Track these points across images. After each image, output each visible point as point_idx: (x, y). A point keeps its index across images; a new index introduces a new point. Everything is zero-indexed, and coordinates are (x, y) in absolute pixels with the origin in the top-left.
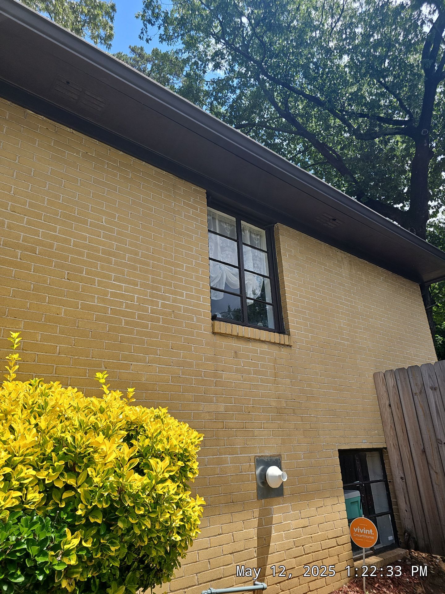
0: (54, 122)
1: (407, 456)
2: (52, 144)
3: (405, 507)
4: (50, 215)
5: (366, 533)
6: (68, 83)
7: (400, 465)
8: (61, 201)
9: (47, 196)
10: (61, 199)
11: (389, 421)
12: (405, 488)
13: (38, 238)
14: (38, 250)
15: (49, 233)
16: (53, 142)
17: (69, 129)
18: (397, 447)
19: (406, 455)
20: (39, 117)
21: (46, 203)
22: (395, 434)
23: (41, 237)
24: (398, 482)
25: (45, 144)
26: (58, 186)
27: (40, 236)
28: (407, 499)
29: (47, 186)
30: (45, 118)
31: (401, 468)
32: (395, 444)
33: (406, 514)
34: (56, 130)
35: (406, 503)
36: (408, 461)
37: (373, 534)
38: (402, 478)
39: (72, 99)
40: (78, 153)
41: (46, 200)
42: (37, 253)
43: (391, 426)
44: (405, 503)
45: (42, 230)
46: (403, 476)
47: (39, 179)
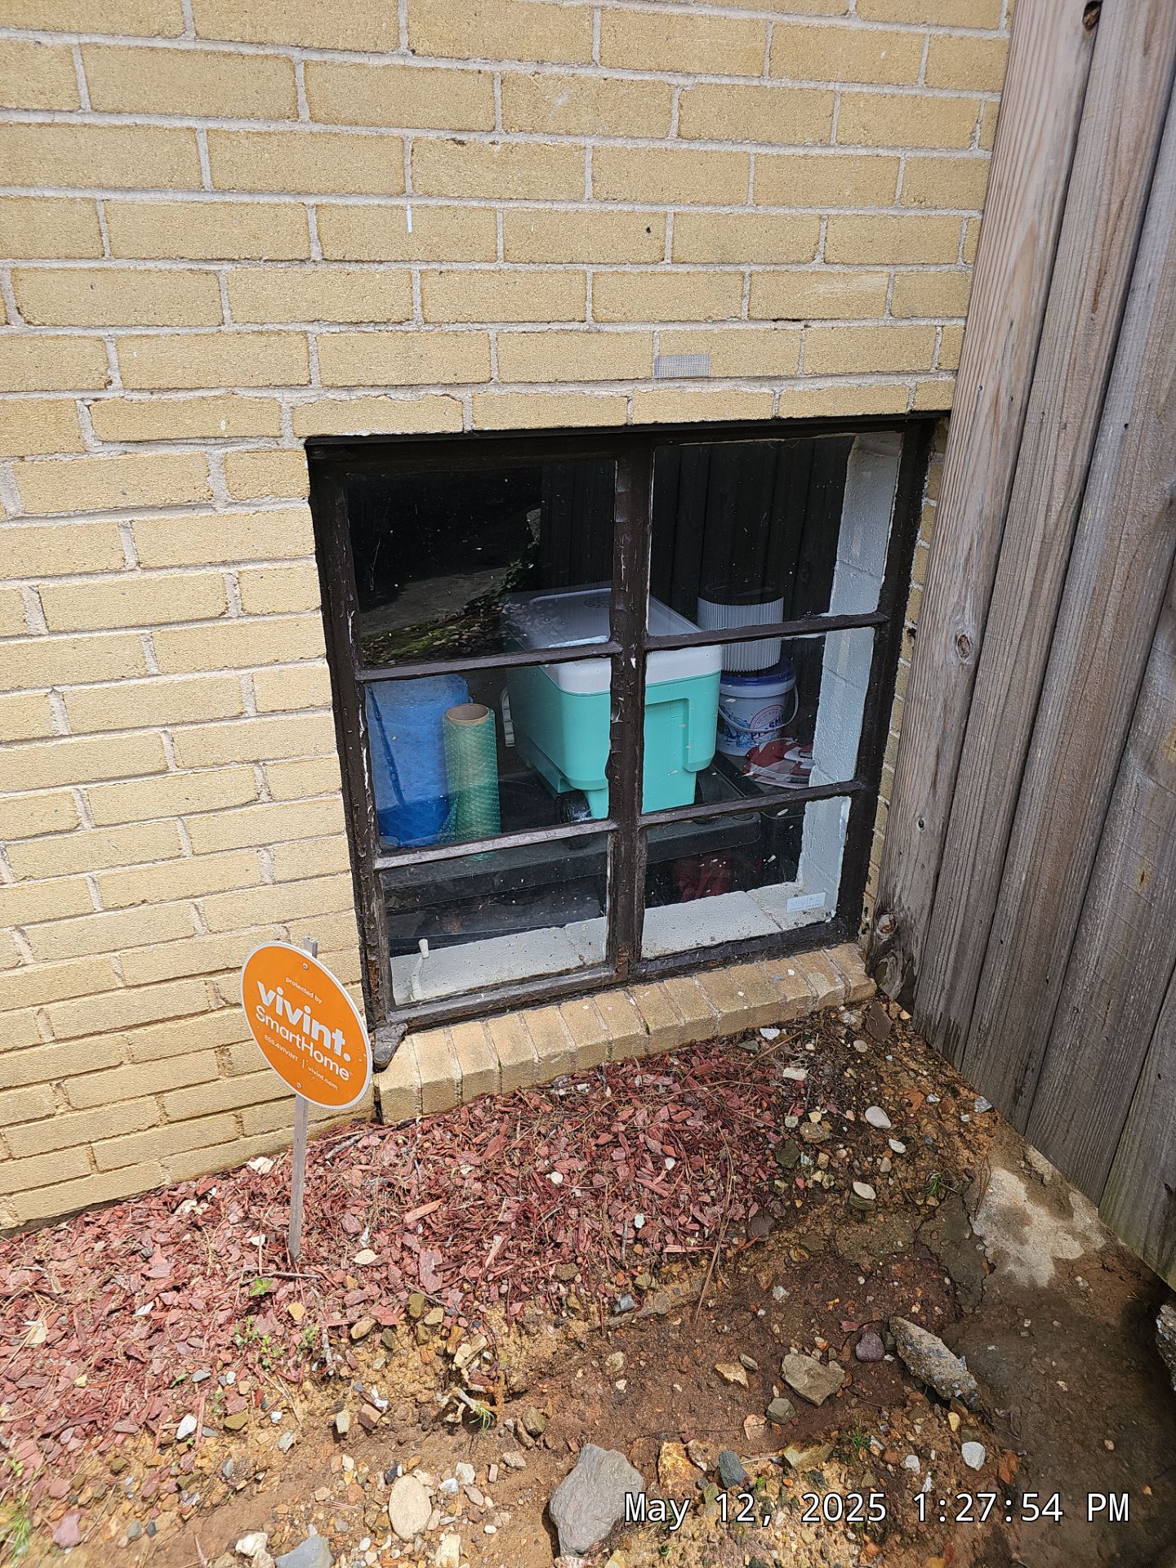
1: (1048, 510)
3: (922, 804)
5: (315, 1036)
7: (980, 559)
11: (1038, 178)
12: (958, 705)
18: (1008, 420)
19: (1044, 500)
22: (1035, 310)
24: (938, 659)
28: (946, 770)
31: (978, 577)
32: (1004, 400)
33: (916, 839)
35: (934, 784)
36: (1036, 546)
37: (347, 1057)
38: (961, 641)
43: (1033, 237)
44: (929, 783)
46: (972, 633)
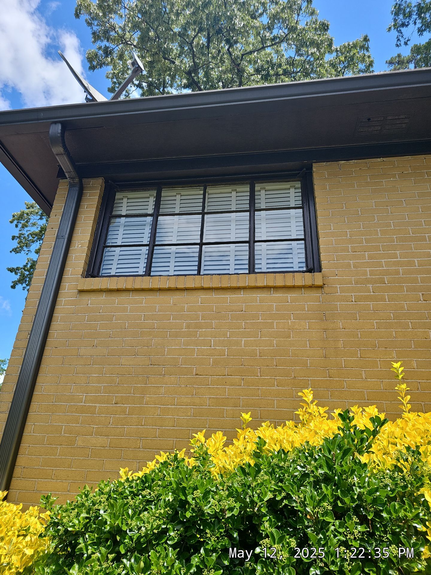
0: (364, 160)
2: (369, 180)
4: (387, 244)
6: (369, 119)
8: (392, 228)
9: (379, 228)
10: (392, 225)
13: (383, 268)
14: (386, 280)
15: (391, 261)
16: (369, 178)
17: (379, 160)
20: (350, 162)
21: (379, 234)
23: (386, 267)
25: (363, 183)
26: (385, 214)
27: (384, 266)
29: (376, 218)
30: (356, 161)
34: (368, 166)
39: (375, 132)
40: (394, 176)
41: (379, 231)
42: (386, 282)
45: (384, 260)
47: (367, 215)
